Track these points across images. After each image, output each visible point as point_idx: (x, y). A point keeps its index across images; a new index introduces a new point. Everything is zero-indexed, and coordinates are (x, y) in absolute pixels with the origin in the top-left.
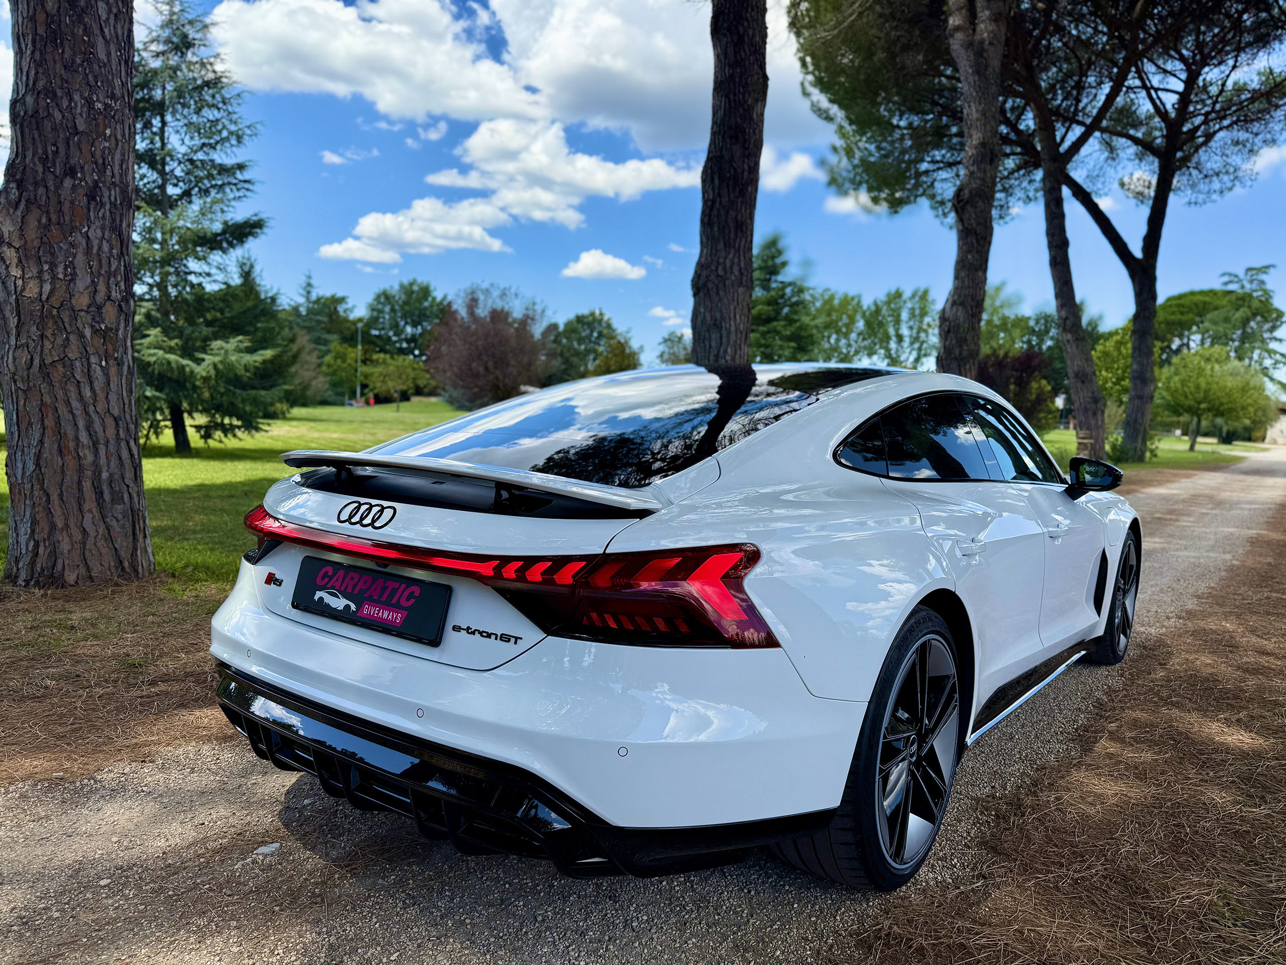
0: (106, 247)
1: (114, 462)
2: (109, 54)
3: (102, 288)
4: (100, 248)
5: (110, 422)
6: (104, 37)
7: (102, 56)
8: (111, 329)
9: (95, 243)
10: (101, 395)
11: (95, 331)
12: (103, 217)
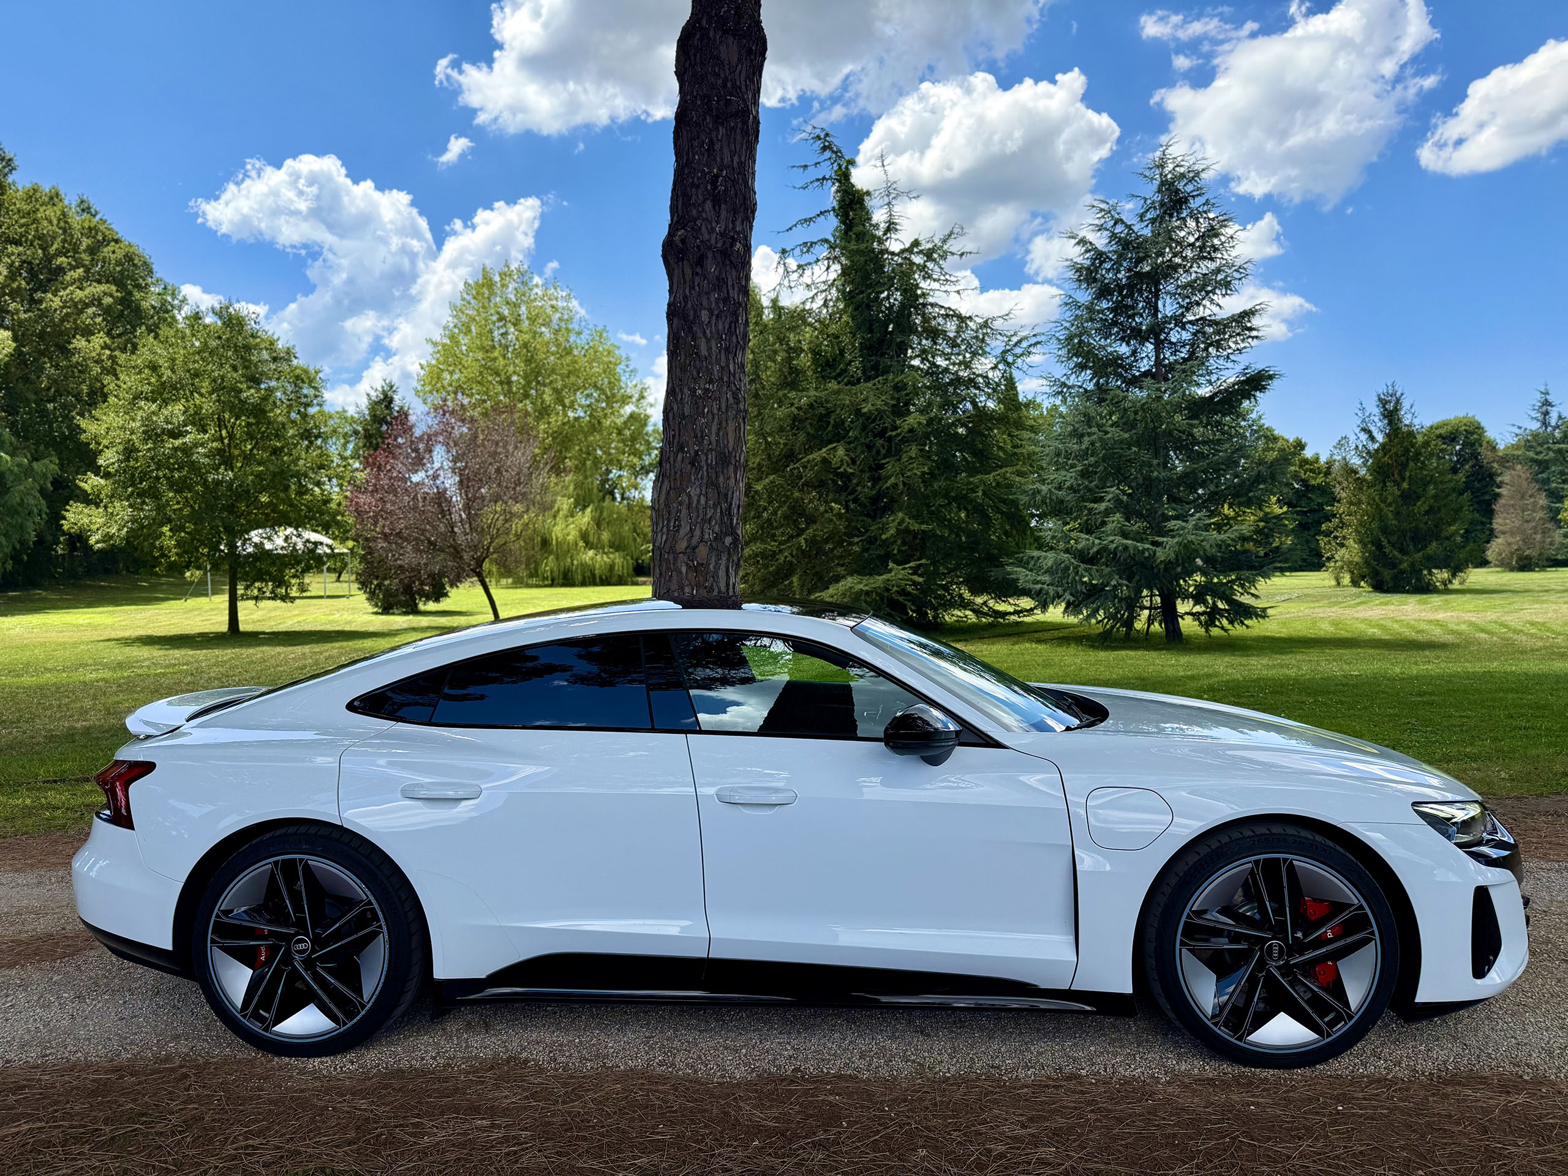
0: (703, 500)
2: (709, 349)
3: (697, 533)
4: (698, 501)
6: (706, 337)
7: (704, 351)
8: (702, 565)
9: (695, 499)
11: (689, 567)
12: (702, 478)
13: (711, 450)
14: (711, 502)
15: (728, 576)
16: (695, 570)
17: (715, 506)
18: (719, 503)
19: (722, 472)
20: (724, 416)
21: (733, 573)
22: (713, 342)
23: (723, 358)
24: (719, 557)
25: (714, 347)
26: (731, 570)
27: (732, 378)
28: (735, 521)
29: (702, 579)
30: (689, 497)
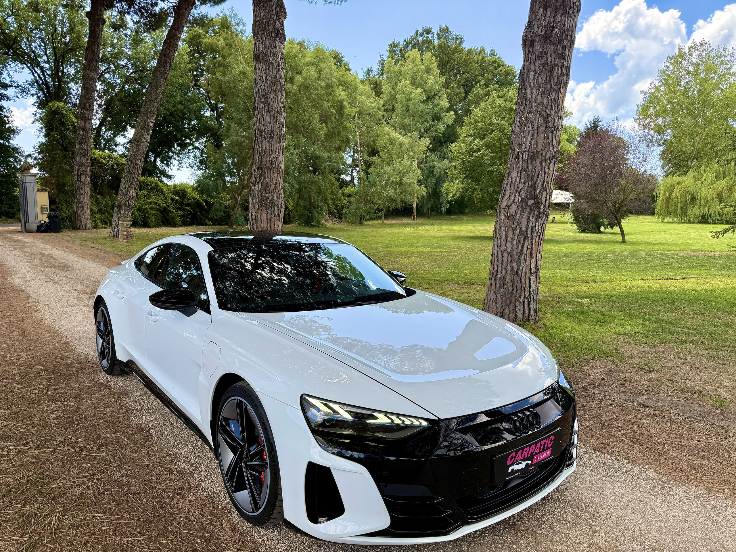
10: (504, 242)
13: (526, 151)
14: (523, 181)
15: (528, 222)
16: (508, 218)
17: (525, 183)
18: (528, 181)
19: (532, 163)
20: (535, 131)
21: (534, 220)
22: (535, 89)
23: (539, 98)
24: (522, 212)
25: (535, 92)
26: (531, 219)
27: (544, 109)
28: (538, 191)
29: (511, 223)
30: (512, 178)
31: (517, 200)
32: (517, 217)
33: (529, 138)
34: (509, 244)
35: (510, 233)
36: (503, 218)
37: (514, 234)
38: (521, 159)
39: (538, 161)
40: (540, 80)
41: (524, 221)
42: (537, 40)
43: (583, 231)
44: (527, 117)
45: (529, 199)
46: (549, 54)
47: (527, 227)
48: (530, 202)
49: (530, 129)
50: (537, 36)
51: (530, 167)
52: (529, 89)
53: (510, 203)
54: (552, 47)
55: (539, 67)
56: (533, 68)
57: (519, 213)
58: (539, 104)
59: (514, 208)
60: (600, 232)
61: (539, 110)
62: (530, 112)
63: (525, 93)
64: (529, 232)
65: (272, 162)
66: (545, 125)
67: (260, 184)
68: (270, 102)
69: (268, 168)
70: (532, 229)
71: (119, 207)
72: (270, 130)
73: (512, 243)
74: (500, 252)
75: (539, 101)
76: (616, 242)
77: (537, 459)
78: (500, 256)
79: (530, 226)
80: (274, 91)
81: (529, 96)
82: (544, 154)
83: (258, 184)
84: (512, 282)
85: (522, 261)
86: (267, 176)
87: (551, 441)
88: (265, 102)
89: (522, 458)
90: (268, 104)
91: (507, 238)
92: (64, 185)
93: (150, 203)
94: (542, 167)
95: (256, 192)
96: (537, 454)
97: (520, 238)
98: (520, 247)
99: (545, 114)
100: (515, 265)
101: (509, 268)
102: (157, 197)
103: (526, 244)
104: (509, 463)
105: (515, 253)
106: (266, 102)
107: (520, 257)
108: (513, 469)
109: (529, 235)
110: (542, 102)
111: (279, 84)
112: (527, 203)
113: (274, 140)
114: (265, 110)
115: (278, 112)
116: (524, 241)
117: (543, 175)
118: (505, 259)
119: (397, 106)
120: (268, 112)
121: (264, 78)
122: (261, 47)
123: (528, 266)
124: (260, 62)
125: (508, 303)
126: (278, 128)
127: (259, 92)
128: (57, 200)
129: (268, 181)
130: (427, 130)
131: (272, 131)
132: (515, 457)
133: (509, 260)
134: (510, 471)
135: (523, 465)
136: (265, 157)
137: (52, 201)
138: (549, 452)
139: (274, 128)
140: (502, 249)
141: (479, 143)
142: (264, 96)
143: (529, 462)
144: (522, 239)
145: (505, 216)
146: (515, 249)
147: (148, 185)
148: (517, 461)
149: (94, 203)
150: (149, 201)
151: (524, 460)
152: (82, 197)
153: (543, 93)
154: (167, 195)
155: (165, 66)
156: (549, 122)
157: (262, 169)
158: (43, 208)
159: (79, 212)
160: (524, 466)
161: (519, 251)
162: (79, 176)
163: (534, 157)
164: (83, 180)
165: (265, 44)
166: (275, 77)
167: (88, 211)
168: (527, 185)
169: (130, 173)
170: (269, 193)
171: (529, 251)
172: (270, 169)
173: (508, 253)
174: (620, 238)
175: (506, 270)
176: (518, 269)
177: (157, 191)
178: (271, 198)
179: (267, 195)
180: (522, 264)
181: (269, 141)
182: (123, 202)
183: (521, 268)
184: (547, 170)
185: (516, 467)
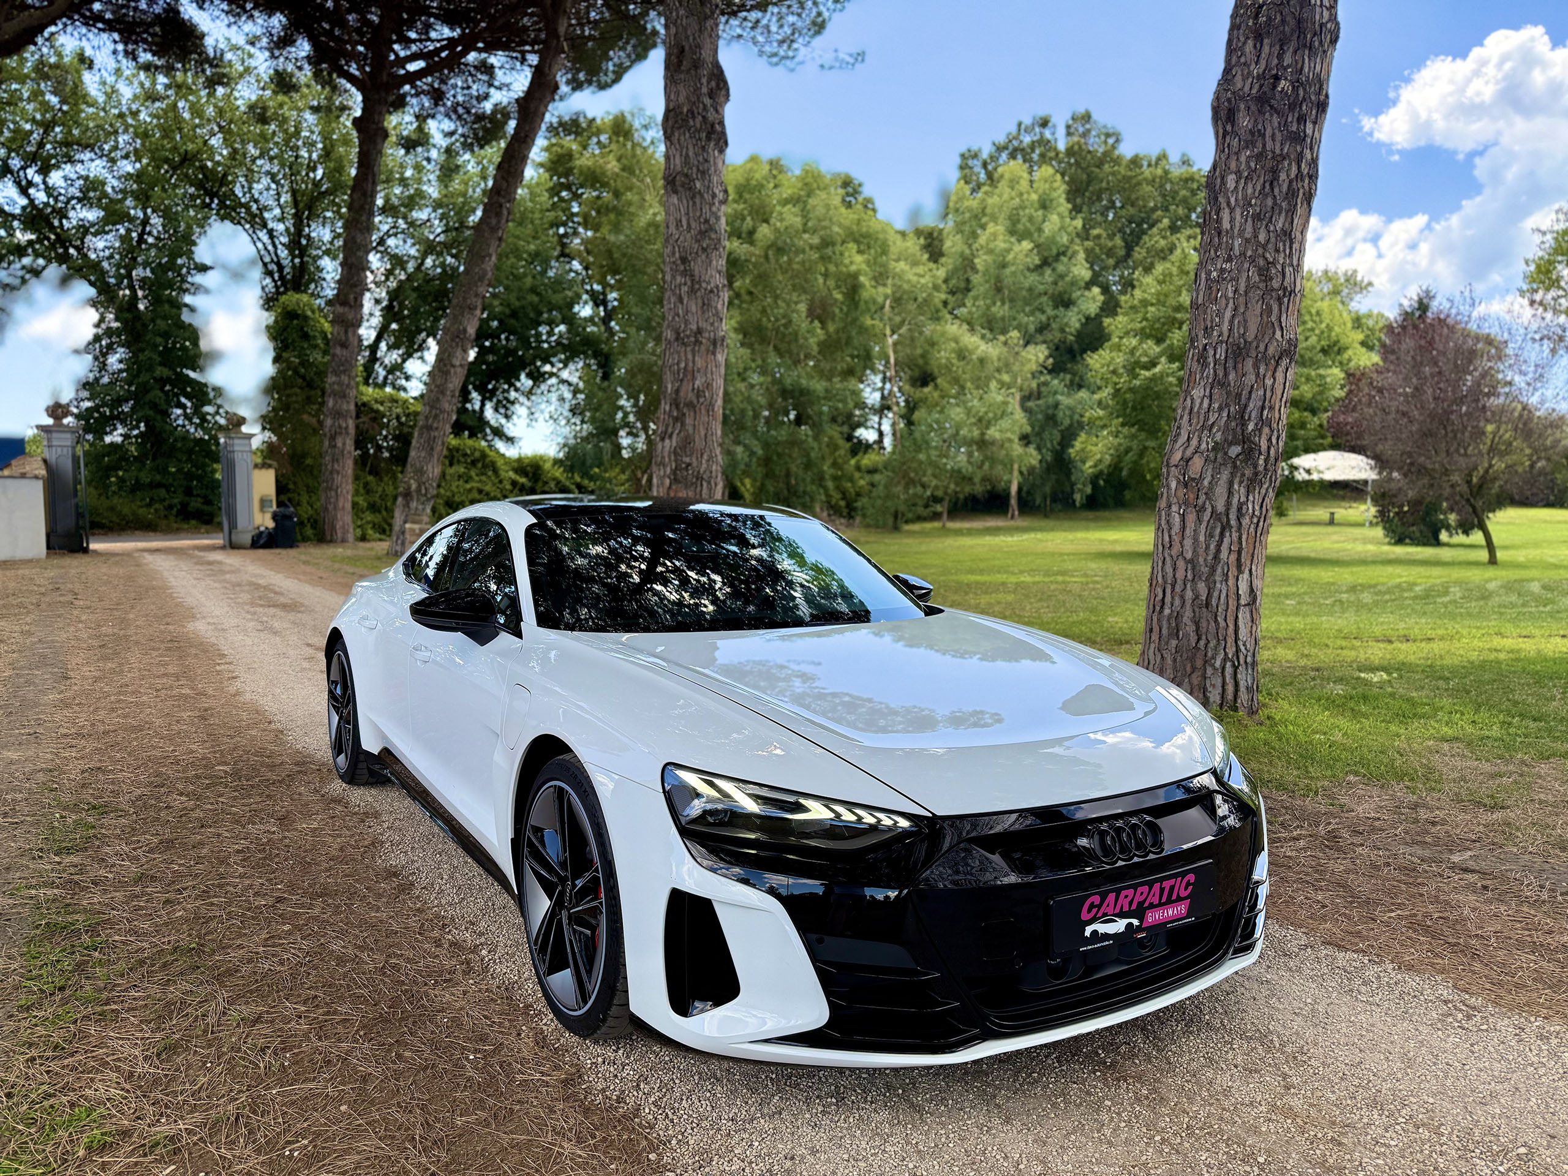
1: (1177, 602)
5: (1181, 564)
10: (1176, 539)
13: (1222, 342)
14: (1216, 405)
15: (1230, 493)
16: (1186, 485)
17: (1221, 409)
18: (1228, 405)
19: (1235, 368)
20: (1242, 300)
21: (1242, 490)
22: (1238, 211)
23: (1249, 228)
24: (1217, 471)
25: (1238, 217)
26: (1236, 486)
27: (1260, 251)
28: (1251, 427)
29: (1192, 496)
30: (1192, 400)
31: (1204, 446)
32: (1206, 483)
33: (1228, 314)
34: (1188, 543)
35: (1191, 518)
36: (1173, 485)
37: (1199, 520)
38: (1211, 360)
39: (1249, 363)
40: (1250, 191)
41: (1221, 491)
42: (1242, 106)
43: (1400, 541)
44: (1222, 270)
45: (1231, 444)
46: (1268, 133)
47: (1228, 504)
48: (1234, 451)
49: (1231, 295)
50: (1242, 98)
51: (1232, 376)
52: (1227, 211)
53: (1189, 453)
54: (1276, 120)
55: (1248, 163)
56: (1233, 165)
57: (1209, 473)
58: (1247, 241)
59: (1197, 463)
60: (1437, 543)
61: (1249, 253)
62: (1229, 259)
63: (1219, 221)
64: (1233, 516)
65: (699, 394)
66: (1262, 285)
67: (674, 436)
68: (696, 273)
69: (691, 405)
70: (1239, 509)
71: (407, 495)
72: (694, 327)
73: (1196, 540)
74: (1168, 559)
75: (1248, 236)
76: (1476, 564)
77: (1154, 917)
78: (1169, 569)
79: (1235, 501)
80: (704, 250)
81: (1226, 225)
82: (1262, 348)
83: (670, 437)
84: (1197, 624)
85: (1218, 578)
86: (689, 421)
87: (1188, 884)
88: (684, 273)
89: (1117, 911)
90: (692, 276)
91: (1183, 528)
92: (304, 455)
93: (470, 490)
94: (1258, 375)
95: (666, 454)
96: (1152, 906)
97: (1214, 528)
98: (1212, 547)
99: (1262, 262)
100: (1202, 587)
101: (1189, 594)
102: (484, 478)
103: (1226, 540)
104: (1085, 916)
105: (1201, 560)
106: (687, 273)
107: (1213, 570)
108: (1095, 932)
109: (1233, 522)
110: (1256, 237)
111: (713, 236)
112: (1226, 453)
113: (703, 348)
114: (685, 289)
115: (711, 291)
116: (1222, 535)
117: (1261, 392)
118: (1180, 574)
119: (976, 279)
120: (693, 291)
121: (684, 223)
122: (678, 161)
123: (1233, 589)
124: (675, 192)
125: (1189, 669)
126: (712, 324)
127: (674, 253)
128: (291, 486)
129: (691, 431)
130: (1042, 329)
131: (699, 331)
132: (1099, 906)
133: (1190, 577)
134: (1087, 933)
135: (1118, 926)
136: (685, 383)
137: (281, 489)
138: (1182, 908)
139: (703, 325)
140: (1175, 551)
141: (1151, 348)
142: (684, 260)
143: (1136, 922)
144: (1218, 530)
145: (1179, 482)
146: (1201, 551)
147: (465, 455)
148: (1105, 915)
149: (362, 491)
150: (468, 486)
151: (1122, 915)
152: (338, 479)
153: (1257, 217)
154: (503, 474)
155: (498, 215)
156: (1271, 279)
157: (677, 407)
158: (264, 503)
159: (331, 507)
160: (1122, 929)
161: (1210, 557)
162: (333, 438)
163: (1240, 354)
164: (339, 444)
165: (687, 154)
166: (707, 221)
167: (349, 506)
168: (1225, 414)
169: (429, 428)
170: (691, 455)
171: (1233, 557)
172: (694, 407)
173: (1187, 562)
174: (1484, 555)
175: (1182, 597)
176: (1209, 595)
177: (484, 466)
178: (695, 464)
179: (687, 460)
180: (1218, 585)
181: (693, 351)
182: (414, 486)
183: (1216, 594)
184: (1269, 382)
185: (1102, 928)
